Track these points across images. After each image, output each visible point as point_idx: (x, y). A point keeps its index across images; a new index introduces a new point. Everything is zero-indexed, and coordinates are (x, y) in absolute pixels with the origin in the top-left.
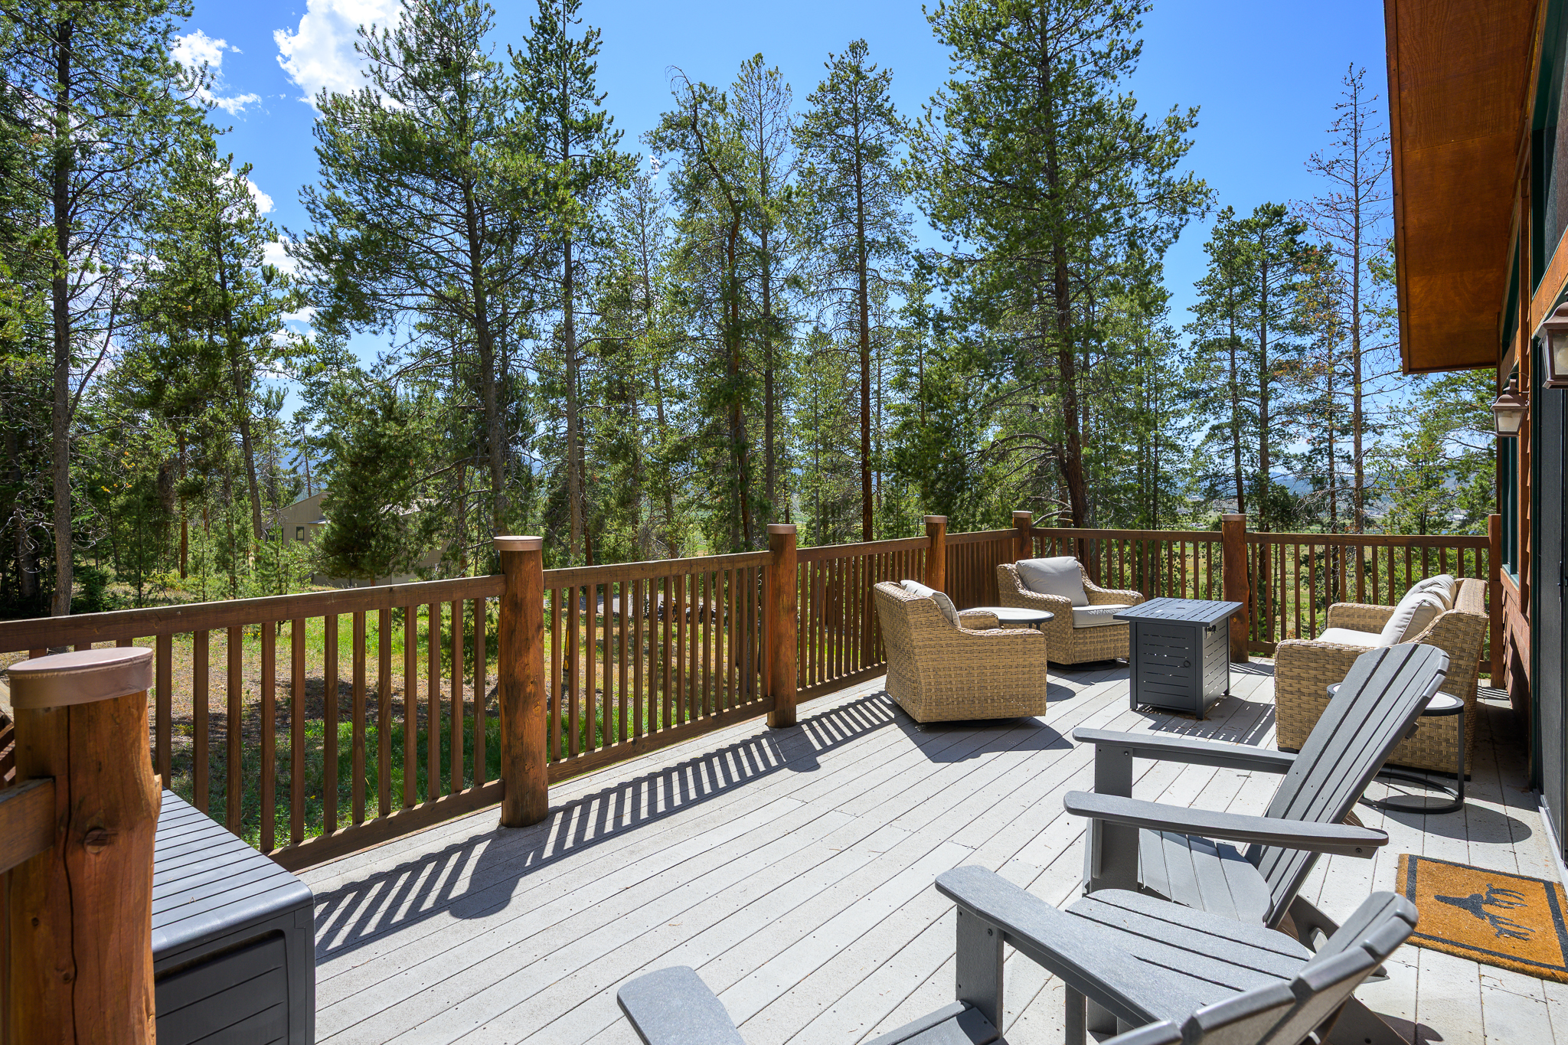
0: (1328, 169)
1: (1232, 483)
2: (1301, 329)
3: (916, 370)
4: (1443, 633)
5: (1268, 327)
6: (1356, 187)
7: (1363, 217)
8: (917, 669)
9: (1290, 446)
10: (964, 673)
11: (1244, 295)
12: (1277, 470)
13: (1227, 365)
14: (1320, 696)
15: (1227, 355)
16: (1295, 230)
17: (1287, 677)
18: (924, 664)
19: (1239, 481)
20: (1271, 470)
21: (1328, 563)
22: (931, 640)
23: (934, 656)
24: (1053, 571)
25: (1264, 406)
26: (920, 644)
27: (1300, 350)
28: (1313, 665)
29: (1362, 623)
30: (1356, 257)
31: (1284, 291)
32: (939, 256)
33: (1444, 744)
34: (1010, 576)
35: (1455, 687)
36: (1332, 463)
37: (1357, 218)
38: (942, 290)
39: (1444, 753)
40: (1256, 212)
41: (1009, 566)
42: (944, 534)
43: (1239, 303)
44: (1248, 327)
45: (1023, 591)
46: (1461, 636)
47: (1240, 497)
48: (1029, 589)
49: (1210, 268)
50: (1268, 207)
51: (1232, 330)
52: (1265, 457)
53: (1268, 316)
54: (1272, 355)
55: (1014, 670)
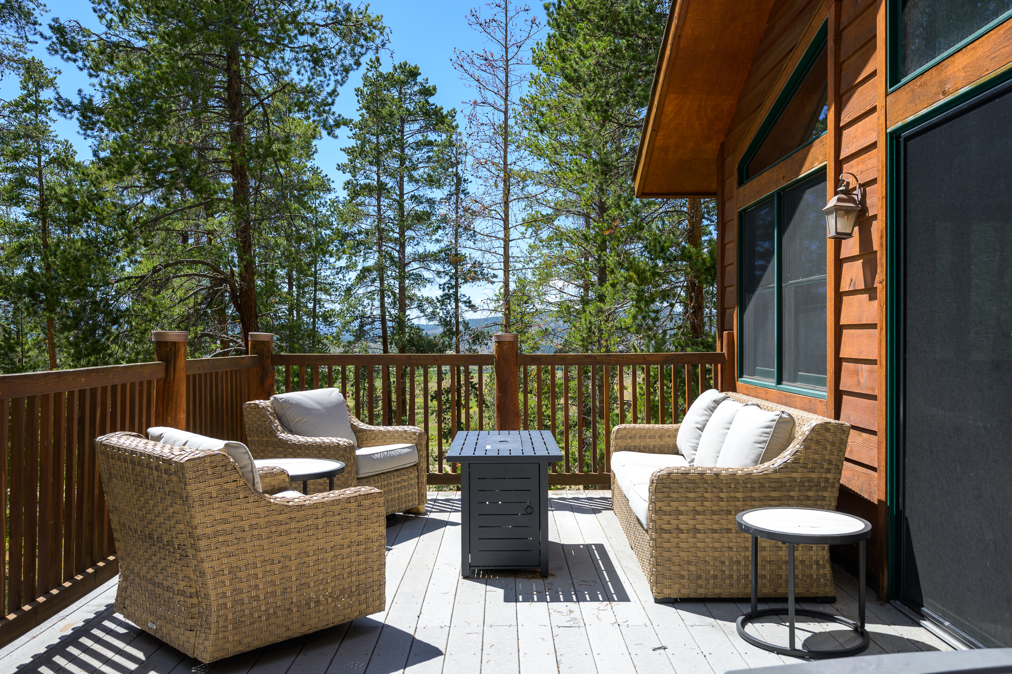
0: (484, 25)
1: (378, 324)
2: (432, 182)
3: (33, 180)
4: (814, 446)
5: (406, 179)
6: (507, 49)
7: (512, 78)
8: (202, 574)
9: (422, 289)
10: (277, 568)
11: (390, 145)
12: (413, 315)
13: (372, 210)
14: (699, 531)
15: (375, 202)
16: (428, 92)
17: (665, 513)
18: (215, 563)
19: (383, 321)
20: (408, 312)
21: (453, 396)
22: (225, 521)
23: (230, 549)
24: (318, 407)
25: (402, 251)
26: (209, 531)
27: (431, 202)
28: (691, 495)
29: (643, 444)
30: (506, 113)
31: (418, 146)
32: (86, 33)
33: (814, 567)
34: (264, 415)
35: (824, 503)
36: (457, 306)
37: (507, 76)
38: (91, 75)
39: (815, 576)
40: (395, 69)
41: (262, 403)
42: (185, 358)
43: (386, 151)
44: (392, 175)
45: (284, 436)
46: (829, 448)
47: (384, 337)
48: (291, 432)
49: (360, 112)
50: (405, 66)
51: (379, 177)
52: (403, 300)
53: (406, 168)
54: (408, 205)
55: (346, 551)
